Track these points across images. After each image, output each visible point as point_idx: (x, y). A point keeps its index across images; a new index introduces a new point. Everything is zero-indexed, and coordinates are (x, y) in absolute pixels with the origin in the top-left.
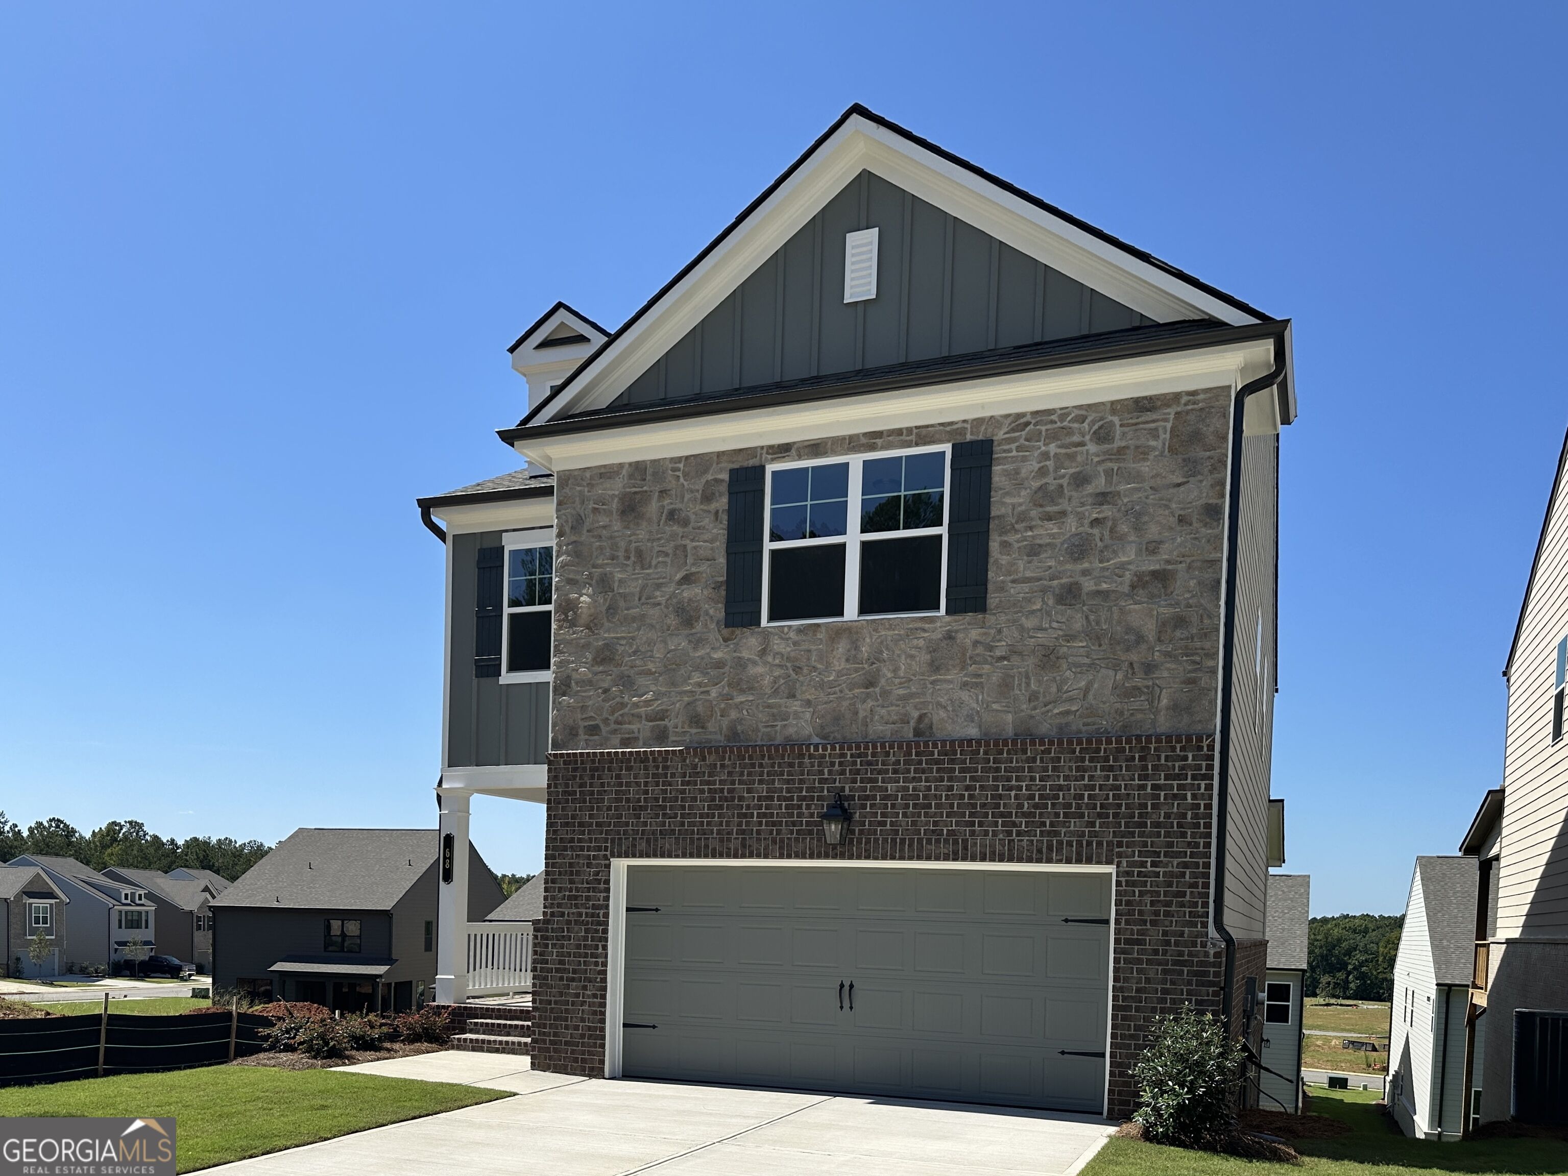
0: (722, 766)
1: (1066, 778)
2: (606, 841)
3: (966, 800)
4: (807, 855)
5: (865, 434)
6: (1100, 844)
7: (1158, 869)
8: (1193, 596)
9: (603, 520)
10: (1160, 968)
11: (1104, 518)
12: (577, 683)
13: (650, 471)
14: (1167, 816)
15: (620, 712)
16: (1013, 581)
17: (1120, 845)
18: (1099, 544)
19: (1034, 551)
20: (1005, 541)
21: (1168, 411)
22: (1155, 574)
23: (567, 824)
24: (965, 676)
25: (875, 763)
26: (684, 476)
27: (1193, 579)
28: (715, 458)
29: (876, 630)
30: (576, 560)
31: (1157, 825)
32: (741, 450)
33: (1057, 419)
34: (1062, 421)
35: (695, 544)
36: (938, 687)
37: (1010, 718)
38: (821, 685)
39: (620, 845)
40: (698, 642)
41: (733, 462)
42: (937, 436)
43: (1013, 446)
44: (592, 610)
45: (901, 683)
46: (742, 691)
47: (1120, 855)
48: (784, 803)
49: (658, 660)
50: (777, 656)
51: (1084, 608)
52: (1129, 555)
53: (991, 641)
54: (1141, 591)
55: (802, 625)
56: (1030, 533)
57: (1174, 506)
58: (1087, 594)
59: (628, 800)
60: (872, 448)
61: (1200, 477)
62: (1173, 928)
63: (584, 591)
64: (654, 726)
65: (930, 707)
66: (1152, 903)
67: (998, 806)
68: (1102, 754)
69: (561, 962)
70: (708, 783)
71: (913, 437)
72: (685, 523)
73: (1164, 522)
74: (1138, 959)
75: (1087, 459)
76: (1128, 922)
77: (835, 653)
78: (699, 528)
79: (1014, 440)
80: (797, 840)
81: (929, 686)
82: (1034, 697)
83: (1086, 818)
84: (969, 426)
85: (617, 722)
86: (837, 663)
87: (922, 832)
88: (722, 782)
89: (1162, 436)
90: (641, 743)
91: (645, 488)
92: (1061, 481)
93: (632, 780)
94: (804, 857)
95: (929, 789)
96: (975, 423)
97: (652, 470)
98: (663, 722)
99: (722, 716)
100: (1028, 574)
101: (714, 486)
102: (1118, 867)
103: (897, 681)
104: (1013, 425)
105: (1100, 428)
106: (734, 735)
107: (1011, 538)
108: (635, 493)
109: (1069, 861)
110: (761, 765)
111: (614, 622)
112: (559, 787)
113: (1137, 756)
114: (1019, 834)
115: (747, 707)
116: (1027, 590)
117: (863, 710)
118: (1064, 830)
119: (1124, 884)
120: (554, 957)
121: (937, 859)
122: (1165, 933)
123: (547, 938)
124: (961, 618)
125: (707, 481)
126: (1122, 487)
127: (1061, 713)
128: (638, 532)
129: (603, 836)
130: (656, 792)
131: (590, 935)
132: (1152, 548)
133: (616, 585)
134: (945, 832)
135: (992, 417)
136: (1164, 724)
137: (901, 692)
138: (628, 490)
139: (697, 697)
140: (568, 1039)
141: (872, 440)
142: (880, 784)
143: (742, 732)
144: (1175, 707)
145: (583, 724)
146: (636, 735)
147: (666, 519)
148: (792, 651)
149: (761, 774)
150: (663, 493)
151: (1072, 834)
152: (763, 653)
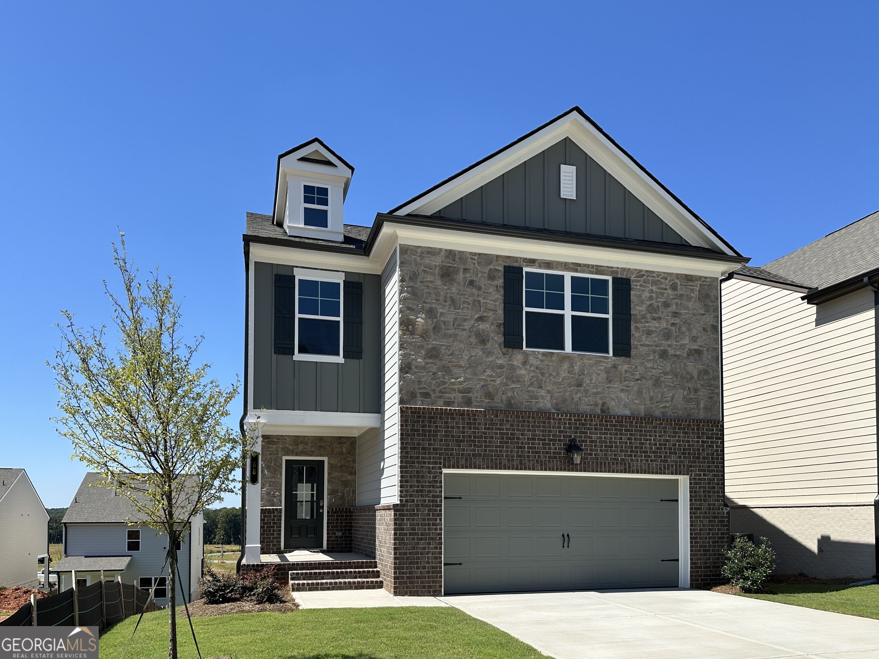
0: (507, 421)
1: (669, 436)
2: (440, 459)
3: (628, 445)
4: (555, 469)
5: (572, 263)
6: (684, 466)
7: (705, 477)
8: (710, 362)
9: (430, 278)
10: (707, 520)
11: (677, 323)
12: (416, 367)
13: (457, 256)
14: (708, 454)
15: (443, 387)
16: (641, 345)
17: (691, 466)
18: (675, 334)
19: (649, 333)
20: (637, 326)
21: (697, 283)
22: (695, 350)
23: (415, 448)
24: (622, 386)
25: (586, 424)
26: (478, 264)
27: (709, 355)
28: (495, 258)
29: (582, 359)
30: (413, 297)
31: (704, 458)
32: (509, 257)
33: (656, 276)
34: (658, 277)
35: (485, 301)
36: (610, 390)
37: (643, 407)
38: (555, 383)
39: (449, 461)
40: (489, 354)
41: (506, 262)
42: (606, 272)
43: (638, 284)
44: (425, 327)
45: (594, 386)
46: (513, 382)
47: (691, 471)
48: (541, 442)
49: (465, 360)
50: (532, 366)
51: (670, 361)
52: (686, 341)
53: (633, 371)
54: (691, 357)
55: (545, 352)
56: (647, 325)
57: (701, 323)
58: (671, 355)
59: (453, 436)
60: (576, 271)
61: (709, 313)
62: (712, 502)
63: (419, 316)
64: (463, 396)
65: (608, 399)
66: (704, 492)
67: (642, 448)
68: (682, 426)
69: (413, 529)
70: (500, 429)
71: (594, 270)
72: (479, 289)
73: (698, 329)
74: (699, 516)
75: (669, 296)
76: (695, 500)
77: (562, 368)
78: (487, 293)
79: (639, 281)
80: (549, 461)
81: (606, 389)
82: (651, 399)
83: (678, 455)
84: (619, 271)
85: (441, 392)
86: (564, 373)
87: (609, 459)
88: (507, 429)
89: (695, 293)
90: (456, 405)
91: (455, 265)
92: (658, 304)
93: (455, 425)
94: (553, 470)
95: (611, 438)
96: (622, 269)
97: (459, 256)
98: (469, 394)
99: (502, 394)
100: (647, 343)
101: (494, 272)
102: (691, 476)
103: (592, 385)
104: (638, 274)
105: (673, 284)
106: (510, 404)
107: (639, 325)
108: (449, 266)
109: (672, 474)
110: (528, 422)
111: (438, 336)
112: (409, 426)
113: (696, 428)
114: (651, 461)
115: (517, 391)
116: (647, 350)
117: (576, 397)
118: (669, 460)
119: (693, 484)
120: (408, 526)
121: (617, 472)
122: (709, 505)
123: (403, 515)
124: (620, 359)
125: (490, 269)
126: (683, 311)
127: (662, 407)
128: (452, 288)
129: (438, 456)
130: (469, 432)
131: (431, 513)
132: (694, 339)
133: (439, 315)
134: (620, 459)
135: (629, 269)
136: (702, 415)
137: (594, 390)
138: (445, 264)
139: (488, 383)
140: (419, 575)
141: (575, 267)
142: (589, 435)
143: (514, 403)
144: (706, 408)
145: (418, 391)
146: (453, 400)
147: (468, 285)
148: (539, 364)
149: (529, 426)
150: (466, 270)
151: (673, 461)
152: (525, 363)
